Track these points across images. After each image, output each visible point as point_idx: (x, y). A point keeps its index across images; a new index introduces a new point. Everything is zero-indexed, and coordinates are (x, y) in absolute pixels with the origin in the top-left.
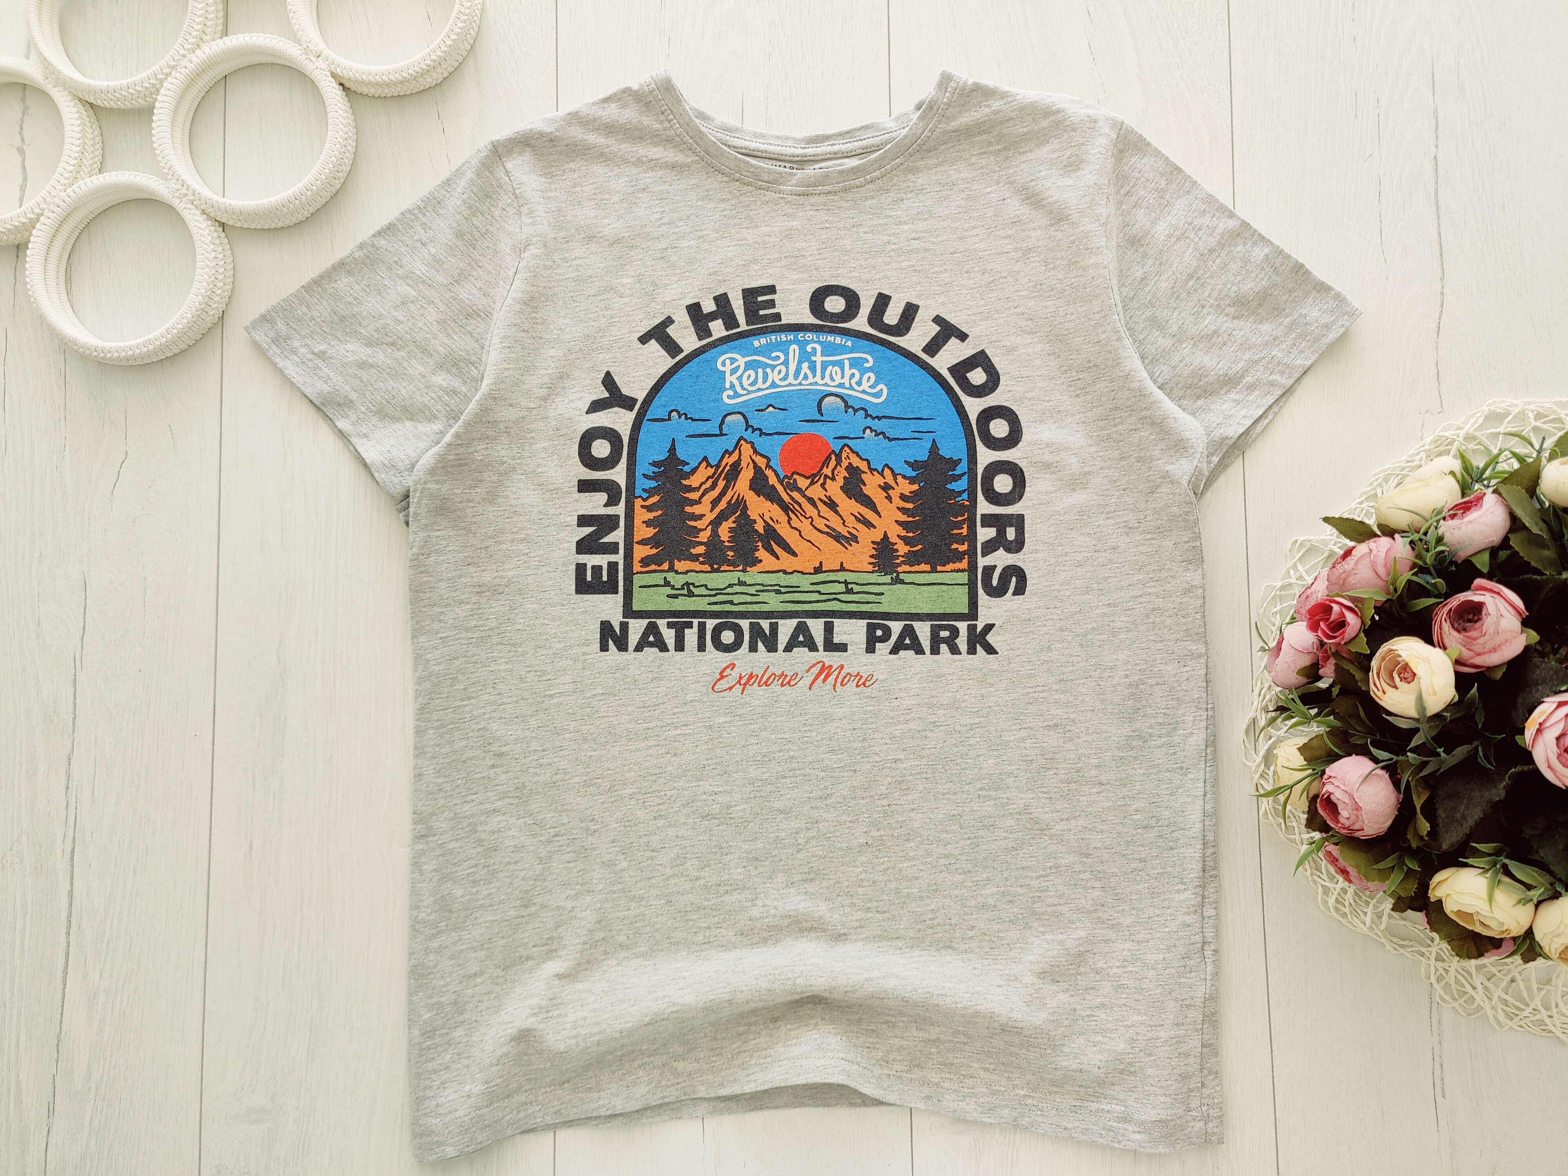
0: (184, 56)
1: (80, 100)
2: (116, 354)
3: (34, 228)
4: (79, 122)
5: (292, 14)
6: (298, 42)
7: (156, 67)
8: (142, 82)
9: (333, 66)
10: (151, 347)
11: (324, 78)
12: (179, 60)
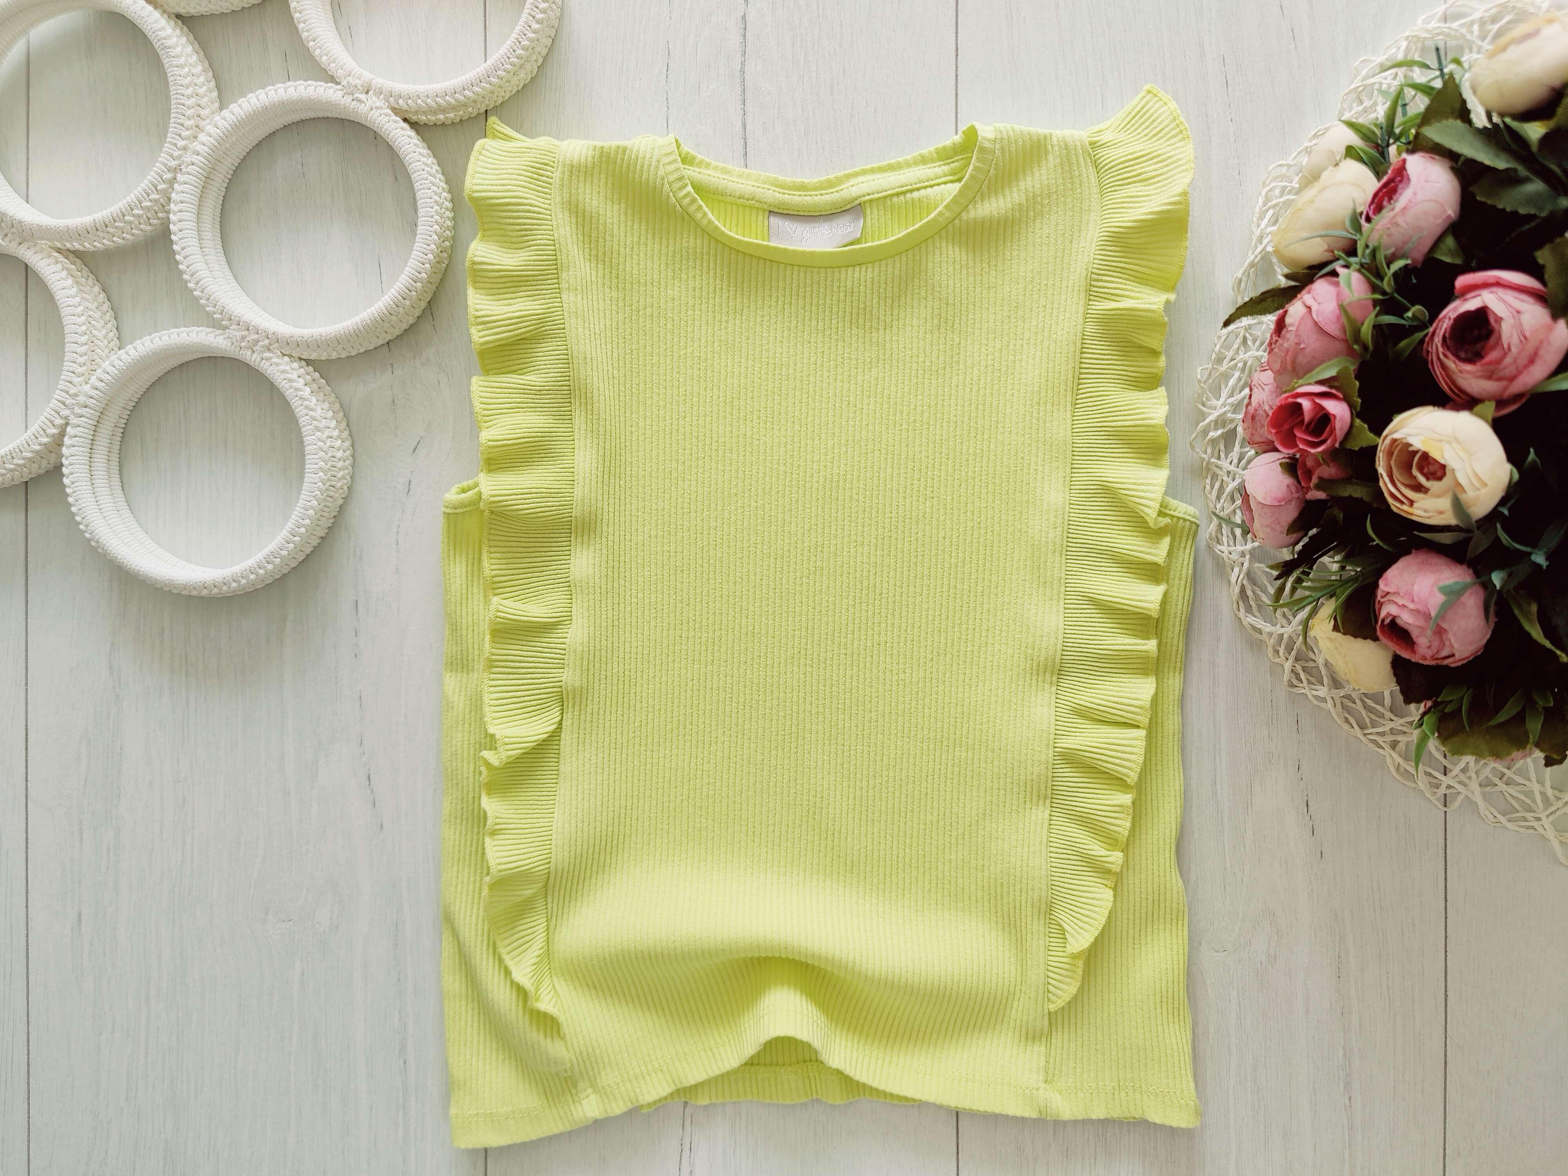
0: (185, 148)
1: (59, 251)
2: (234, 585)
3: (60, 445)
4: (70, 282)
5: (311, 43)
6: (332, 79)
7: (152, 176)
8: (140, 202)
9: (392, 99)
10: (278, 561)
11: (386, 119)
12: (180, 157)
